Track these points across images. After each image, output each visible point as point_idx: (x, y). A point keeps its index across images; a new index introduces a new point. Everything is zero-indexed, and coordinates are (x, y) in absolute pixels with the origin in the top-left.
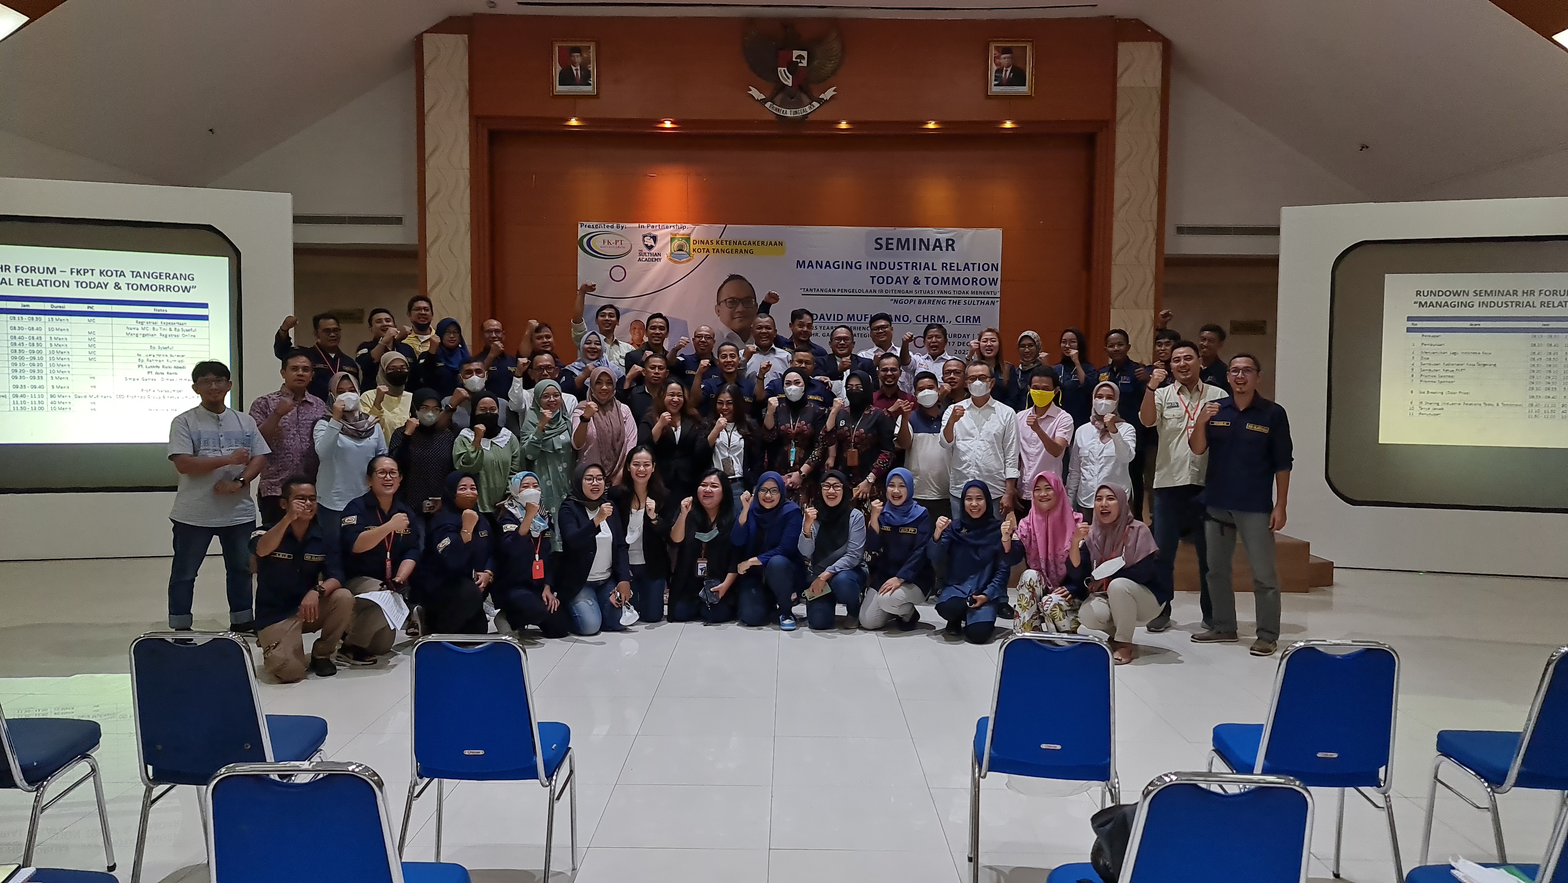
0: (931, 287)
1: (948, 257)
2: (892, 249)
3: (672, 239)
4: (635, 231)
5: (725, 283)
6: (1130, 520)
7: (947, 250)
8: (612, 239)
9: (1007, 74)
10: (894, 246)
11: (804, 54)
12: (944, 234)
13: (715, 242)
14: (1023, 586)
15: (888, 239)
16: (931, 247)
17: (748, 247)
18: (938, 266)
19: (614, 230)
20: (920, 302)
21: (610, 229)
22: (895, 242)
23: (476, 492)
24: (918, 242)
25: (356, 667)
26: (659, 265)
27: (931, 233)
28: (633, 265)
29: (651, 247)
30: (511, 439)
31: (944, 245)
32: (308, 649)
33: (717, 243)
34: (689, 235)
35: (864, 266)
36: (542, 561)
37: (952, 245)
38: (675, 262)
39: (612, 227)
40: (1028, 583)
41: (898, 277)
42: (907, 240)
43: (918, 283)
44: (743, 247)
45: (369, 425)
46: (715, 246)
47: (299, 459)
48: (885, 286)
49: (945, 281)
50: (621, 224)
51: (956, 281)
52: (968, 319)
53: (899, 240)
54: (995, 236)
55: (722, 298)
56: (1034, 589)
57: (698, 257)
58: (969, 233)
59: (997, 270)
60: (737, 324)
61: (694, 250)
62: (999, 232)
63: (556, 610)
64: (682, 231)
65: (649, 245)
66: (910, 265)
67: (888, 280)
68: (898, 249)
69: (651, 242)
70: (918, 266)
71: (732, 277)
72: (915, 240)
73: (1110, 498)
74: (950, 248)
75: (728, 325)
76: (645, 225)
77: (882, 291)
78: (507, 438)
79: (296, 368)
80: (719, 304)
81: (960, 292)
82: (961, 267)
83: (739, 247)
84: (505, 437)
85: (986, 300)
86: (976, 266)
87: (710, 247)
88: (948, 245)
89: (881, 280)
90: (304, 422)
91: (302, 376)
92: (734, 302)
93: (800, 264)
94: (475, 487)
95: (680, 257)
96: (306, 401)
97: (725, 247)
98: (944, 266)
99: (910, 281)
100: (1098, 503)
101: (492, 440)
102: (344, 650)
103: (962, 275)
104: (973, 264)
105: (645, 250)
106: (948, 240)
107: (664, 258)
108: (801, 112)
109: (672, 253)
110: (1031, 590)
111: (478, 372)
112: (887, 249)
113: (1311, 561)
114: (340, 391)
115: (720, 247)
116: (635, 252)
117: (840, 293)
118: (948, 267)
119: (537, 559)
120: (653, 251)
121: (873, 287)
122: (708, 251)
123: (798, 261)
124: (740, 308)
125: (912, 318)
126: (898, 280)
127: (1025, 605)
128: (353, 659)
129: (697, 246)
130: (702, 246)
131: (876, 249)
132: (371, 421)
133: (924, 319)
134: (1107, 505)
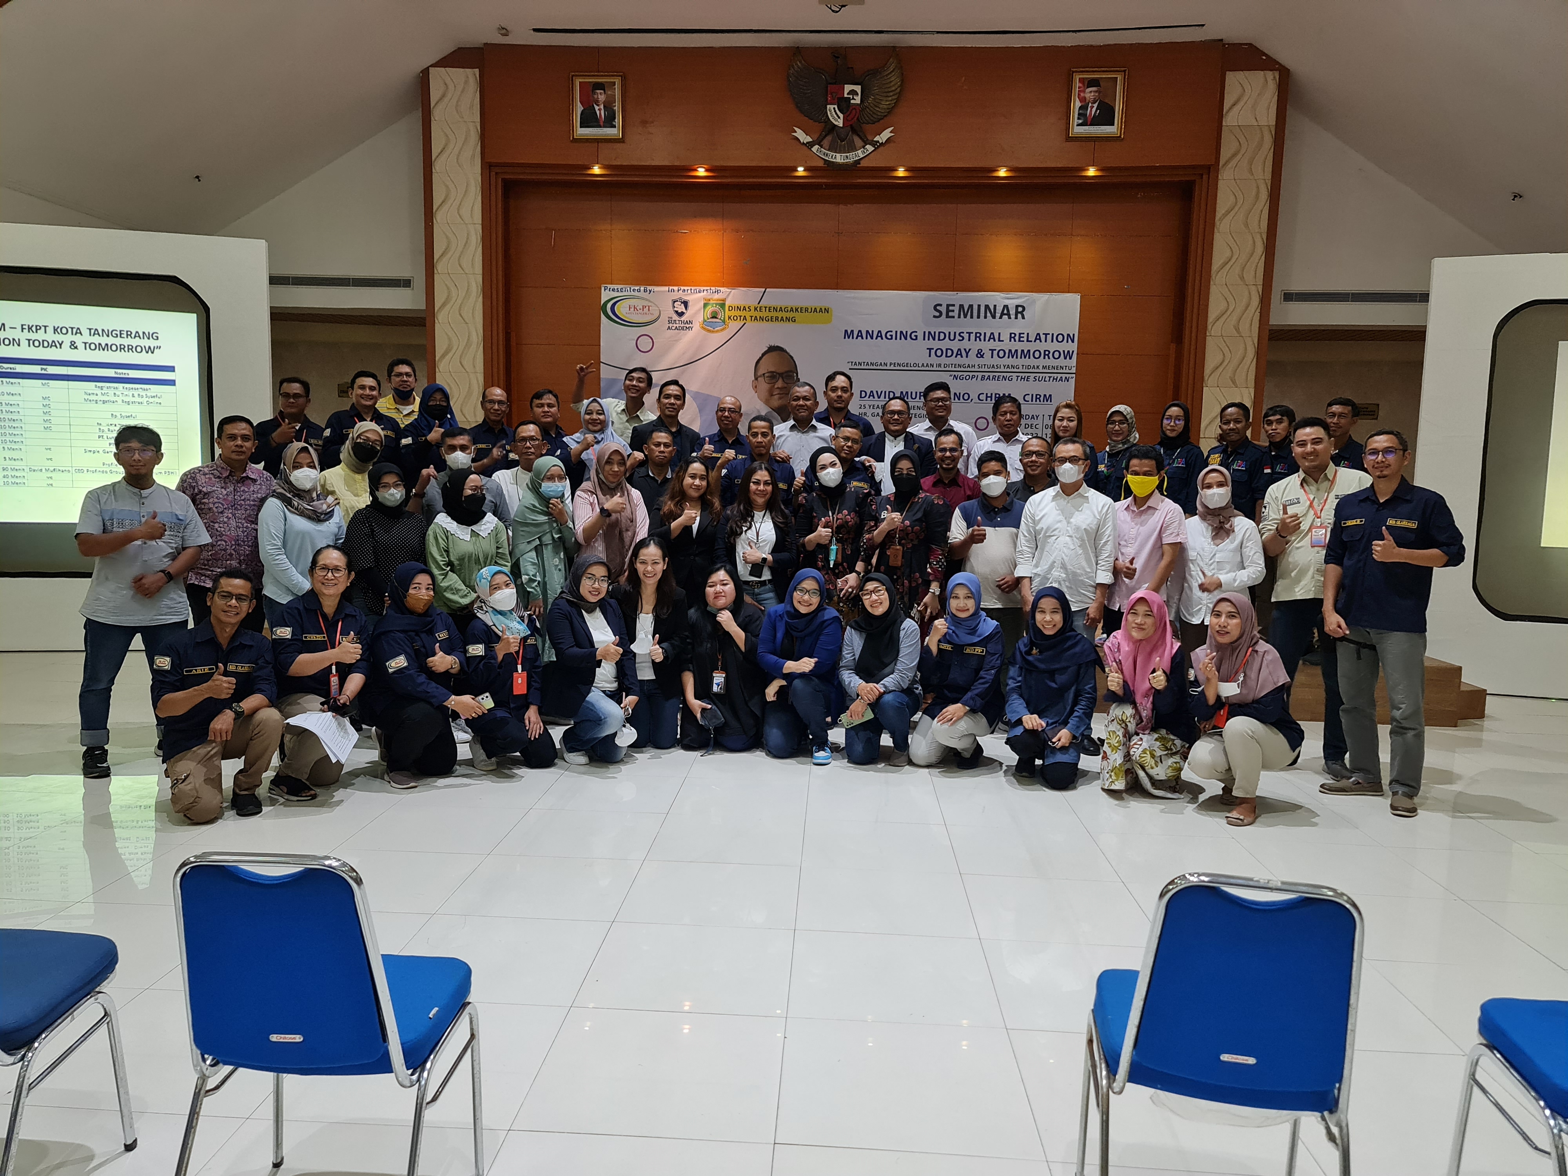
0: (996, 361)
1: (1018, 326)
2: (953, 317)
3: (705, 305)
5: (763, 355)
6: (1254, 641)
7: (1016, 318)
8: (639, 303)
9: (1093, 110)
10: (956, 314)
11: (858, 88)
12: (1012, 300)
13: (752, 309)
14: (1113, 720)
15: (948, 306)
16: (998, 315)
17: (790, 315)
18: (1005, 337)
19: (642, 294)
20: (983, 378)
21: (636, 293)
22: (956, 309)
23: (432, 593)
24: (983, 309)
25: (290, 803)
26: (689, 335)
27: (998, 299)
28: (661, 333)
29: (681, 314)
30: (496, 528)
31: (1012, 312)
32: (228, 783)
33: (756, 309)
34: (724, 300)
35: (920, 337)
36: (525, 674)
37: (1021, 313)
38: (709, 331)
39: (639, 291)
40: (1120, 717)
41: (959, 350)
42: (971, 306)
43: (982, 356)
44: (784, 315)
45: (329, 507)
47: (234, 547)
48: (943, 360)
49: (1012, 354)
50: (649, 288)
51: (1025, 354)
52: (1038, 397)
53: (961, 306)
54: (1073, 301)
55: (760, 373)
56: (1126, 725)
57: (734, 326)
58: (1042, 298)
59: (1073, 341)
60: (776, 402)
61: (729, 318)
62: (1077, 297)
63: (537, 737)
64: (716, 296)
65: (680, 311)
66: (973, 336)
67: (947, 353)
68: (959, 317)
69: (681, 308)
70: (982, 337)
71: (772, 349)
72: (979, 306)
73: (1231, 616)
74: (1020, 316)
75: (767, 402)
76: (676, 288)
77: (940, 365)
78: (491, 527)
79: (233, 437)
80: (756, 379)
81: (1029, 367)
82: (1032, 338)
83: (780, 315)
84: (488, 524)
85: (1059, 376)
86: (1049, 337)
87: (747, 314)
88: (1017, 313)
90: (243, 502)
91: (242, 447)
92: (773, 376)
93: (848, 334)
94: (432, 587)
96: (247, 478)
97: (764, 314)
98: (1012, 337)
99: (973, 354)
100: (1215, 620)
101: (474, 528)
102: (277, 782)
103: (1032, 346)
104: (1046, 335)
105: (675, 317)
106: (1017, 307)
107: (696, 326)
109: (704, 321)
110: (1123, 725)
111: (463, 448)
112: (948, 316)
113: (1463, 688)
114: (297, 466)
115: (758, 314)
116: (664, 318)
117: (892, 367)
118: (1017, 338)
119: (520, 672)
120: (682, 319)
121: (930, 361)
122: (745, 318)
123: (846, 331)
124: (780, 384)
125: (974, 396)
126: (959, 353)
127: (1117, 745)
128: (287, 793)
129: (733, 313)
130: (738, 313)
131: (935, 317)
132: (330, 502)
133: (987, 397)
134: (1226, 624)
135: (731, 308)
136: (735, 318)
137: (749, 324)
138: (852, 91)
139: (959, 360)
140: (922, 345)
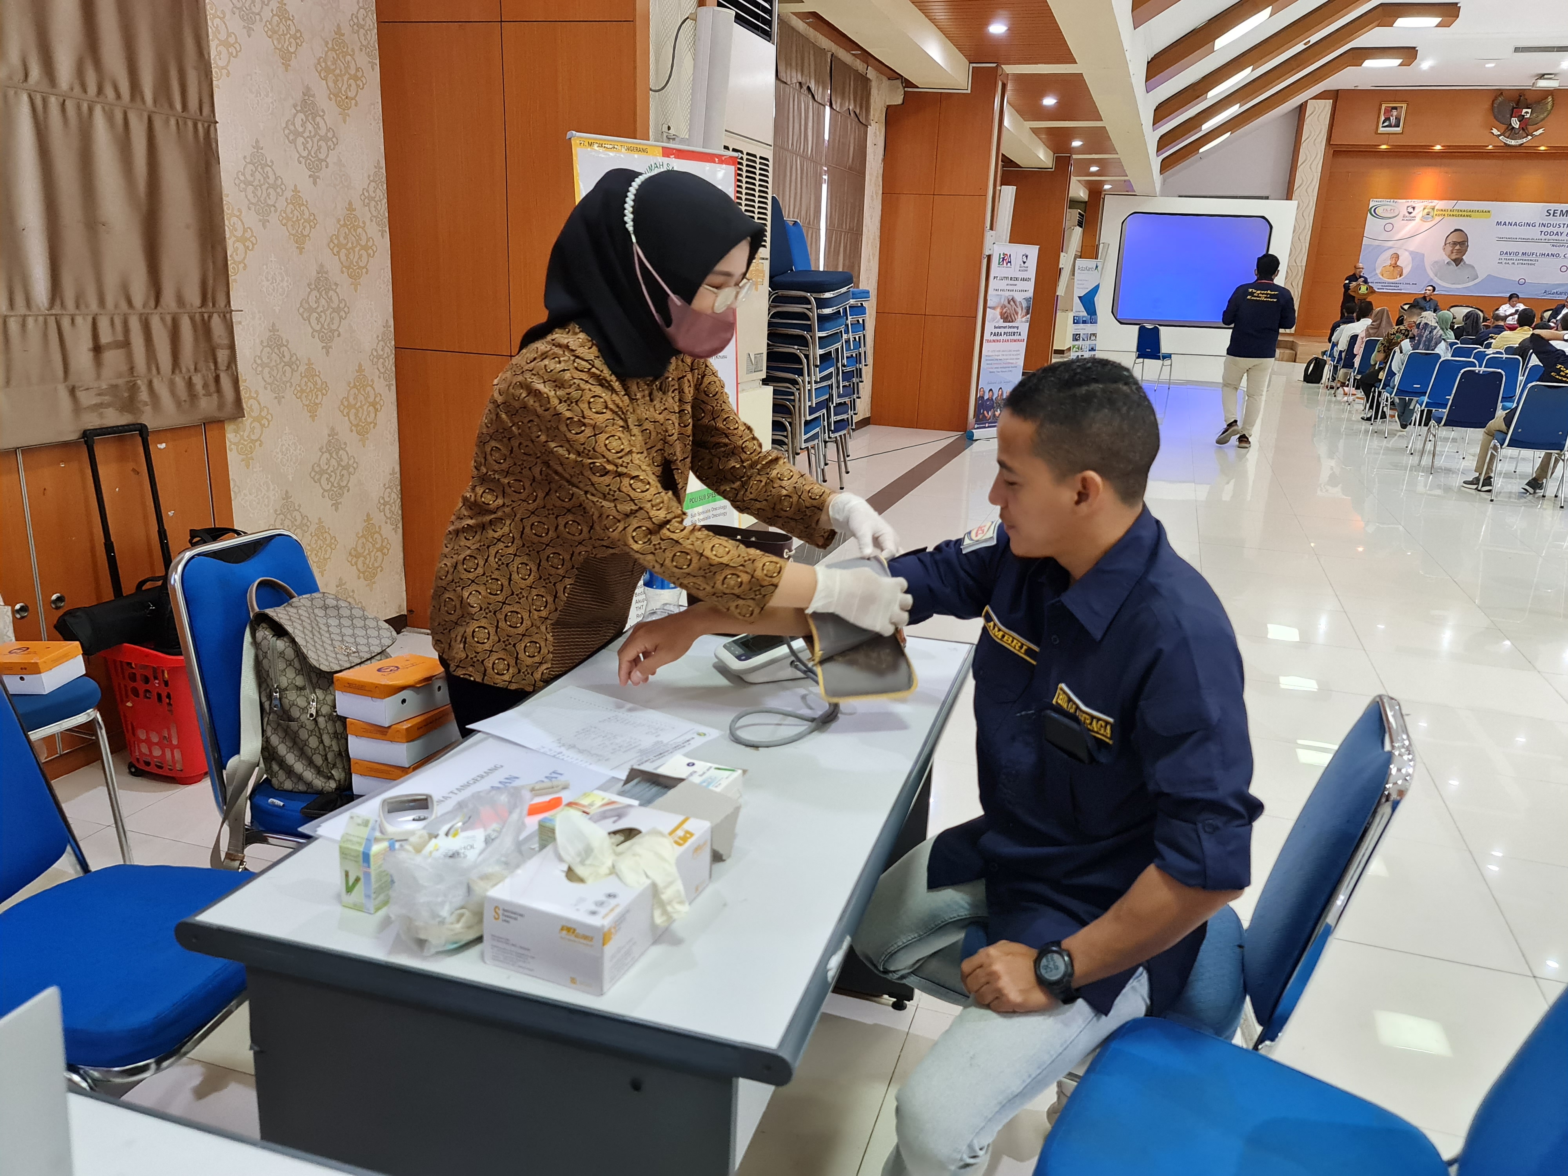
4: (1402, 205)
8: (1389, 208)
11: (1529, 111)
19: (1391, 203)
26: (1413, 223)
29: (1410, 213)
35: (1537, 225)
44: (1465, 213)
46: (1449, 213)
57: (1437, 219)
67: (1551, 233)
69: (1411, 210)
71: (1456, 230)
75: (1449, 256)
83: (1463, 213)
87: (1446, 213)
89: (1545, 234)
95: (1428, 218)
107: (1418, 219)
108: (1520, 142)
116: (1401, 215)
124: (1458, 247)
126: (1557, 234)
135: (1438, 210)
136: (1439, 215)
137: (1446, 217)
138: (1526, 112)
139: (1556, 237)
140: (1538, 229)
